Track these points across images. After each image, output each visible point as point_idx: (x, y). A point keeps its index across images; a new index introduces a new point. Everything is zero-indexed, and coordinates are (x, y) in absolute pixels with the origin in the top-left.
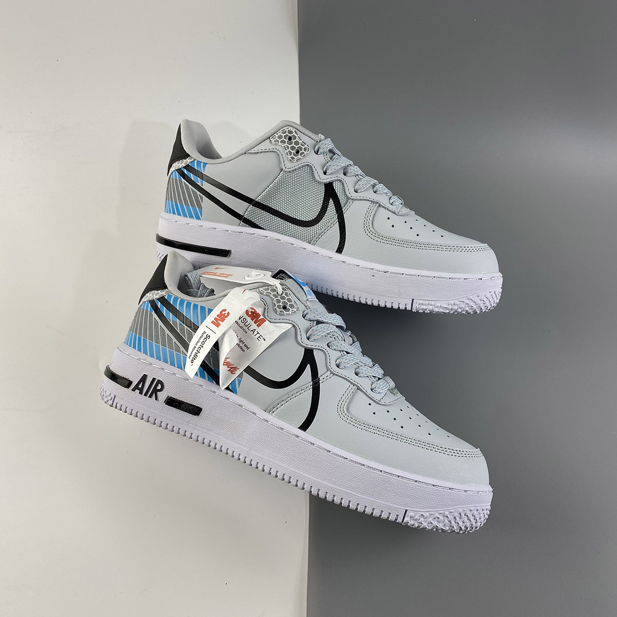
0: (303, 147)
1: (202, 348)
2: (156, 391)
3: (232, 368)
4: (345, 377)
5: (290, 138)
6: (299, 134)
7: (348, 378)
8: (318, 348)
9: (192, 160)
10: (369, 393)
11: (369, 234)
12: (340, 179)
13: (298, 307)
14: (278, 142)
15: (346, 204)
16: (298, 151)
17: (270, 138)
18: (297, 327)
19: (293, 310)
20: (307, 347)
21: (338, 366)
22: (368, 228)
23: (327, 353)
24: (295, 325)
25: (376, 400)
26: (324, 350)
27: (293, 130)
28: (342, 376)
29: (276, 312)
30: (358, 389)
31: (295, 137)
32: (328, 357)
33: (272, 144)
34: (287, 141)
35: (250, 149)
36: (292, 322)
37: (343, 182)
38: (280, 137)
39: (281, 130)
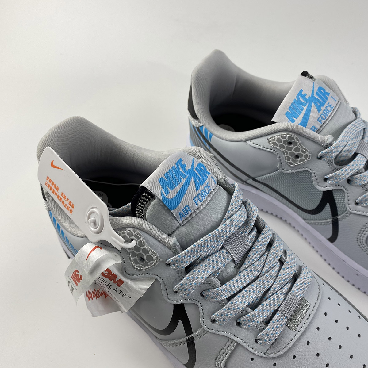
0: (304, 154)
4: (222, 333)
5: (290, 143)
6: (302, 140)
7: (226, 334)
8: (188, 301)
9: (201, 125)
10: (252, 346)
11: (361, 246)
12: (342, 188)
13: (157, 257)
14: (277, 145)
15: (343, 213)
16: (297, 157)
17: (269, 137)
18: (161, 281)
19: (152, 263)
20: (175, 303)
21: (214, 321)
22: (361, 240)
23: (200, 307)
24: (159, 279)
25: (260, 354)
26: (197, 303)
27: (295, 136)
28: (218, 333)
29: (134, 268)
30: (238, 344)
31: (296, 144)
32: (201, 312)
33: (270, 144)
34: (286, 146)
35: (250, 139)
36: (154, 276)
37: (344, 192)
38: (279, 140)
39: (280, 134)
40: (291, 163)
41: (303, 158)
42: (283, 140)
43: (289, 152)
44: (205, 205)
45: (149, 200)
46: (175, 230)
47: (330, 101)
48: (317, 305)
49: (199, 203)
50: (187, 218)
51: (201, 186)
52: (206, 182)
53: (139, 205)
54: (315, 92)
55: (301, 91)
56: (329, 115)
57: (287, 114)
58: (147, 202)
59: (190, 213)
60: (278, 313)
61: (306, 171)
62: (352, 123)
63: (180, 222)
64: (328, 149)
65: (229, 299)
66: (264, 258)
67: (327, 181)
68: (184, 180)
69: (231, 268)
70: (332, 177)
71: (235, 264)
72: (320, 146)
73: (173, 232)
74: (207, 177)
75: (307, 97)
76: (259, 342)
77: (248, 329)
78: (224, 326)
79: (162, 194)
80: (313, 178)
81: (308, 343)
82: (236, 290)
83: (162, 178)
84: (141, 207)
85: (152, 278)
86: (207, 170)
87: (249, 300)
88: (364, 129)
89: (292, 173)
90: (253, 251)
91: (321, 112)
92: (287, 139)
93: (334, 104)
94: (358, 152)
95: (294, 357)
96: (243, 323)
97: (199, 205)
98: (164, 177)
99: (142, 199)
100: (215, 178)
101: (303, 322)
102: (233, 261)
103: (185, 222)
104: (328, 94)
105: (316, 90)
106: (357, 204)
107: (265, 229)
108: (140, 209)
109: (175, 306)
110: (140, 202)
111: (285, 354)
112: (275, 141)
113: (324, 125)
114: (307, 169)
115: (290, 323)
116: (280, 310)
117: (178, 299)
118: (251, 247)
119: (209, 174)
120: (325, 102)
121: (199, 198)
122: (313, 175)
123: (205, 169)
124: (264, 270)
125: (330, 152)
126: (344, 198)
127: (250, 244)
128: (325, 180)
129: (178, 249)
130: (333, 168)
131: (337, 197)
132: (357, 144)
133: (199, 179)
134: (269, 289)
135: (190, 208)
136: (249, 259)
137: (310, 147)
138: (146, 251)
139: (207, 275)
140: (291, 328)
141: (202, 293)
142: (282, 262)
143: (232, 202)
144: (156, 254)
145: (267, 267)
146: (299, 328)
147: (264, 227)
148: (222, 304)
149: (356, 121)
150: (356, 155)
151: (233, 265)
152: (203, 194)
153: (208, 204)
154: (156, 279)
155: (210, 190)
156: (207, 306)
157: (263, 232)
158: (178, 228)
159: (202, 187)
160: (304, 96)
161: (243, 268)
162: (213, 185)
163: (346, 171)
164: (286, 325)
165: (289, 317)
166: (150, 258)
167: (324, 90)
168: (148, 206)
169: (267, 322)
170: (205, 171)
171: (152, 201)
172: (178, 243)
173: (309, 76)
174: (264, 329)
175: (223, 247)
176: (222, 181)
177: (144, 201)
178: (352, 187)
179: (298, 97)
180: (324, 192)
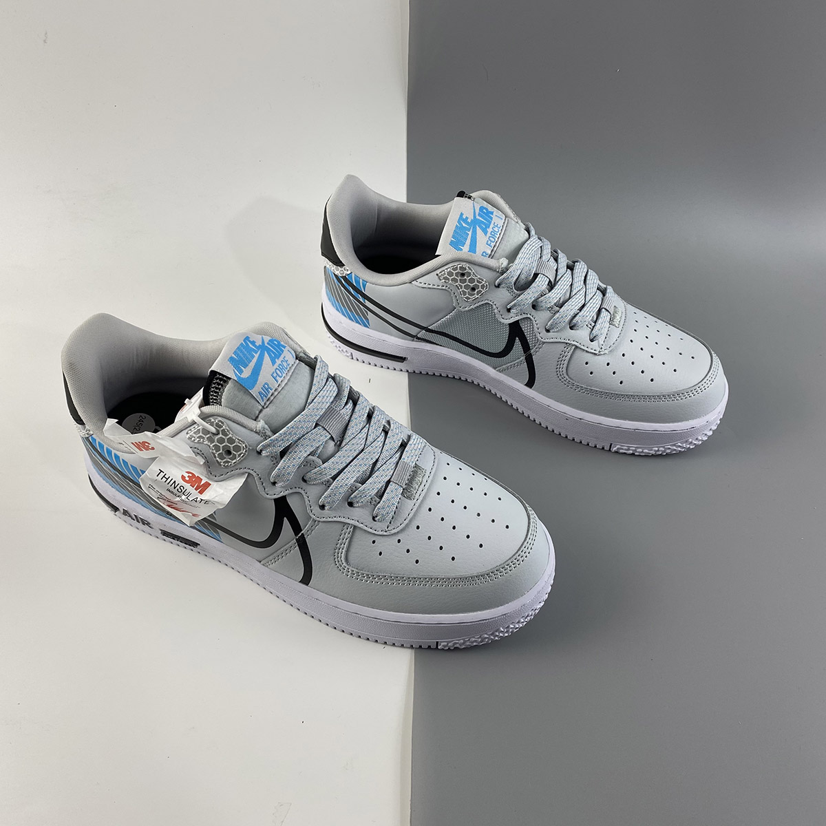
0: (480, 285)
4: (335, 519)
5: (463, 275)
6: (474, 269)
7: (339, 519)
8: (291, 491)
9: (349, 272)
10: (370, 526)
11: (562, 380)
12: (529, 316)
13: (246, 446)
14: (448, 279)
15: (535, 346)
16: (473, 289)
17: (438, 272)
18: (254, 474)
19: (241, 454)
20: (276, 497)
21: (322, 507)
22: (561, 373)
23: (304, 494)
24: (252, 472)
25: (381, 533)
26: (300, 490)
27: (466, 265)
28: (330, 520)
29: (221, 465)
30: (355, 527)
31: (469, 274)
32: (306, 500)
33: (441, 280)
34: (459, 278)
35: (416, 279)
36: (245, 470)
37: (531, 320)
38: (450, 274)
39: (450, 265)
40: (468, 298)
41: (480, 289)
42: (454, 272)
43: (463, 285)
44: (286, 381)
45: (222, 386)
46: (259, 415)
47: (495, 220)
48: (434, 470)
49: (280, 380)
50: (269, 398)
51: (276, 360)
52: (282, 356)
53: (212, 395)
54: (477, 214)
55: (462, 214)
56: (498, 237)
57: (452, 243)
58: (220, 389)
59: (271, 392)
60: (391, 483)
61: (485, 304)
62: (528, 242)
63: (263, 404)
64: (505, 275)
65: (334, 478)
66: (365, 430)
67: (512, 311)
68: (257, 356)
69: (331, 446)
70: (515, 305)
71: (334, 441)
72: (495, 273)
73: (257, 417)
74: (283, 351)
75: (469, 220)
76: (376, 519)
77: (362, 507)
78: (335, 510)
79: (236, 375)
80: (496, 311)
81: (430, 510)
82: (341, 467)
83: (231, 358)
84: (214, 396)
85: (243, 474)
86: (282, 343)
87: (356, 475)
88: (541, 247)
89: (471, 310)
90: (352, 424)
91: (489, 235)
92: (458, 270)
93: (501, 223)
94: (538, 272)
95: (418, 527)
96: (354, 501)
97: (279, 382)
98: (233, 356)
99: (213, 388)
100: (293, 352)
101: (420, 489)
102: (332, 438)
103: (268, 403)
104: (492, 213)
105: (477, 211)
106: (548, 331)
107: (361, 398)
108: (215, 399)
109: (276, 500)
110: (212, 392)
111: (407, 525)
112: (446, 275)
113: (495, 249)
114: (486, 301)
115: (407, 492)
116: (392, 480)
117: (278, 492)
118: (349, 421)
119: (285, 347)
120: (490, 223)
121: (277, 373)
122: (494, 307)
123: (279, 342)
124: (368, 442)
125: (508, 277)
126: (533, 328)
127: (347, 418)
128: (509, 310)
129: (269, 433)
130: (514, 295)
131: (525, 327)
132: (535, 264)
133: (274, 353)
134: (377, 461)
135: (270, 386)
136: (349, 432)
137: (486, 275)
138: (231, 441)
139: (305, 455)
140: (408, 497)
141: (303, 478)
142: (386, 432)
143: (316, 374)
144: (244, 443)
145: (370, 439)
146: (417, 496)
147: (359, 398)
148: (328, 484)
149: (531, 239)
150: (536, 275)
151: (332, 444)
152: (281, 368)
153: (289, 380)
154: (249, 474)
155: (289, 365)
156: (312, 492)
157: (359, 402)
158: (261, 411)
159: (278, 362)
160: (465, 220)
161: (344, 444)
162: (291, 359)
163: (529, 296)
164: (402, 494)
165: (404, 487)
166: (237, 448)
167: (487, 209)
168: (222, 394)
169: (381, 495)
170: (279, 345)
171: (225, 387)
172: (266, 426)
173: (466, 197)
174: (379, 503)
175: (317, 425)
176: (302, 355)
177: (217, 388)
178: (539, 312)
179: (459, 222)
180: (509, 324)
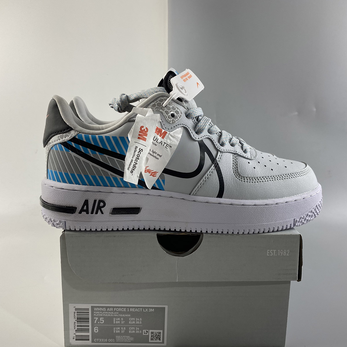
1: (138, 160)
2: (99, 208)
3: (152, 173)
10: (244, 155)
13: (181, 111)
19: (179, 116)
20: (199, 140)
21: (221, 145)
23: (211, 139)
25: (250, 158)
26: (209, 137)
28: (227, 151)
29: (170, 122)
30: (238, 156)
32: (213, 141)
76: (245, 152)
117: (200, 137)
138: (174, 108)
141: (208, 131)
148: (219, 135)
166: (177, 112)
